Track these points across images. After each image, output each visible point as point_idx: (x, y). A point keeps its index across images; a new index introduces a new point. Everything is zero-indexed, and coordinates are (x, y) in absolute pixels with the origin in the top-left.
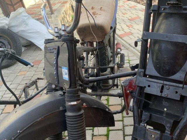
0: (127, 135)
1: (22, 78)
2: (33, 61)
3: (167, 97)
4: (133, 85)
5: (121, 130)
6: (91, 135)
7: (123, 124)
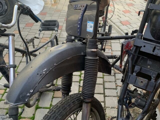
0: (106, 89)
1: (17, 36)
2: (26, 23)
3: (157, 55)
4: (130, 46)
5: (102, 84)
6: (78, 86)
7: (103, 80)
